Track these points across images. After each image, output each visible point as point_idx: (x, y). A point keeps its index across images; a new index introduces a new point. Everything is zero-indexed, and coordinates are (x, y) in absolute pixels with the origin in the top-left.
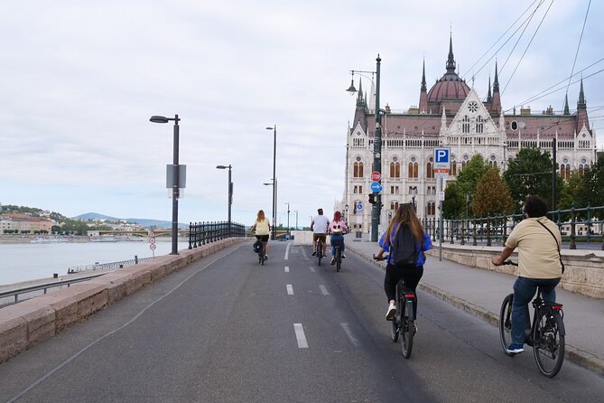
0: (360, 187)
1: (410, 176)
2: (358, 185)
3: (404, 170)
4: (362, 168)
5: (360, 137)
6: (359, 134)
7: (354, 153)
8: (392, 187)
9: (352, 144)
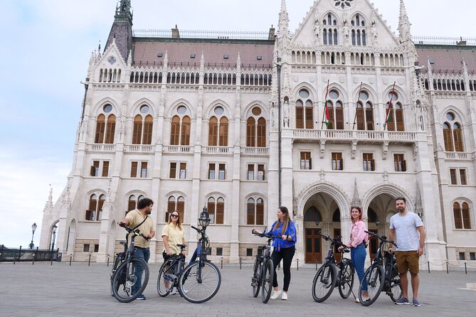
0: (106, 163)
1: (212, 142)
2: (101, 158)
3: (199, 131)
4: (112, 126)
5: (114, 67)
6: (112, 60)
7: (99, 96)
8: (173, 165)
9: (96, 78)
